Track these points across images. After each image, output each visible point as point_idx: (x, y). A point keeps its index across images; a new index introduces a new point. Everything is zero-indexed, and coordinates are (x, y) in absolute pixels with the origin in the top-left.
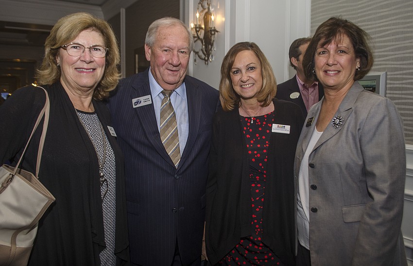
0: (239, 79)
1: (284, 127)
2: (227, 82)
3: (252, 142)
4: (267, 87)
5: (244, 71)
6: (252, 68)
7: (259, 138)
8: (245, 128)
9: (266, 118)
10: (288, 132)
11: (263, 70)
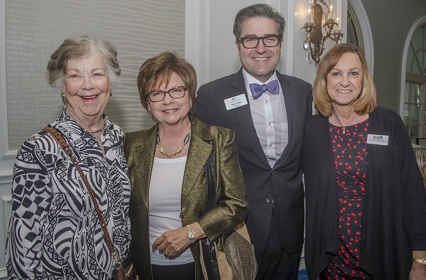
0: (338, 81)
1: (382, 137)
2: (323, 83)
3: (343, 152)
4: (365, 97)
5: (345, 75)
6: (353, 73)
7: (350, 148)
8: (336, 137)
9: (356, 128)
10: (386, 144)
11: (365, 77)
